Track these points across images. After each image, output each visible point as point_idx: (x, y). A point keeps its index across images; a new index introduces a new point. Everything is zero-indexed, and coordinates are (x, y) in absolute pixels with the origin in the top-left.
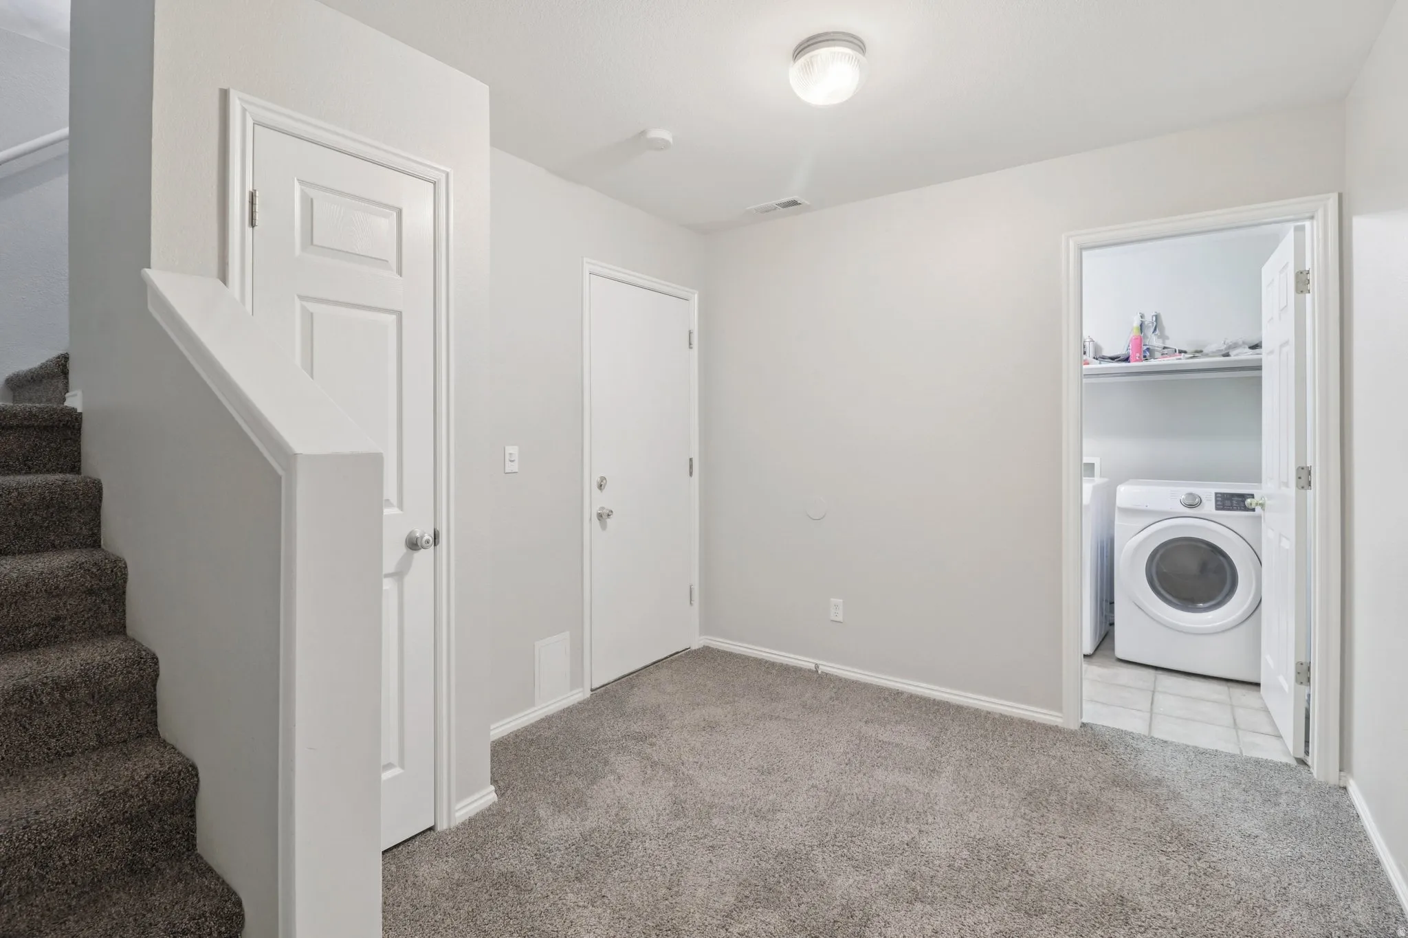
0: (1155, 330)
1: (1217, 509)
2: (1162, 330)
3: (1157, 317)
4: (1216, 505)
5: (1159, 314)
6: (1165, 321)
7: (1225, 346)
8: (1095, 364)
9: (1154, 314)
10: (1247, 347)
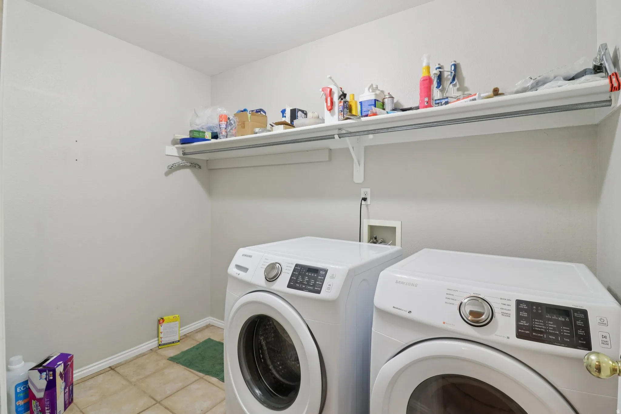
0: (454, 79)
1: (520, 335)
2: (461, 82)
3: (456, 66)
4: (518, 327)
5: (459, 64)
6: (465, 71)
7: (532, 81)
8: (382, 114)
9: (453, 63)
10: (562, 79)
